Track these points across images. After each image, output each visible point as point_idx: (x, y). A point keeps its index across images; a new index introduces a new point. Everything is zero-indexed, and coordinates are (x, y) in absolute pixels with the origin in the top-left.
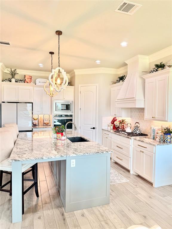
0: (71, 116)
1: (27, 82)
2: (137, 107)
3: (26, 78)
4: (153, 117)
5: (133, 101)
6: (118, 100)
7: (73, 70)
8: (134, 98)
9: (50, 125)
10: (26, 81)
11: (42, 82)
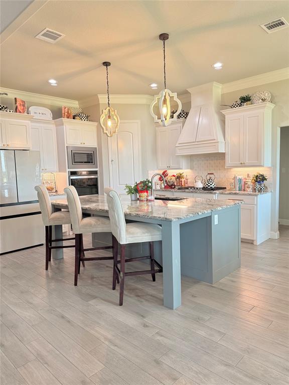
0: (95, 173)
1: (20, 112)
2: (220, 152)
3: (18, 104)
4: (241, 164)
5: (214, 144)
6: (179, 144)
7: (96, 96)
8: (214, 139)
9: (56, 191)
10: (18, 110)
11: (40, 113)
